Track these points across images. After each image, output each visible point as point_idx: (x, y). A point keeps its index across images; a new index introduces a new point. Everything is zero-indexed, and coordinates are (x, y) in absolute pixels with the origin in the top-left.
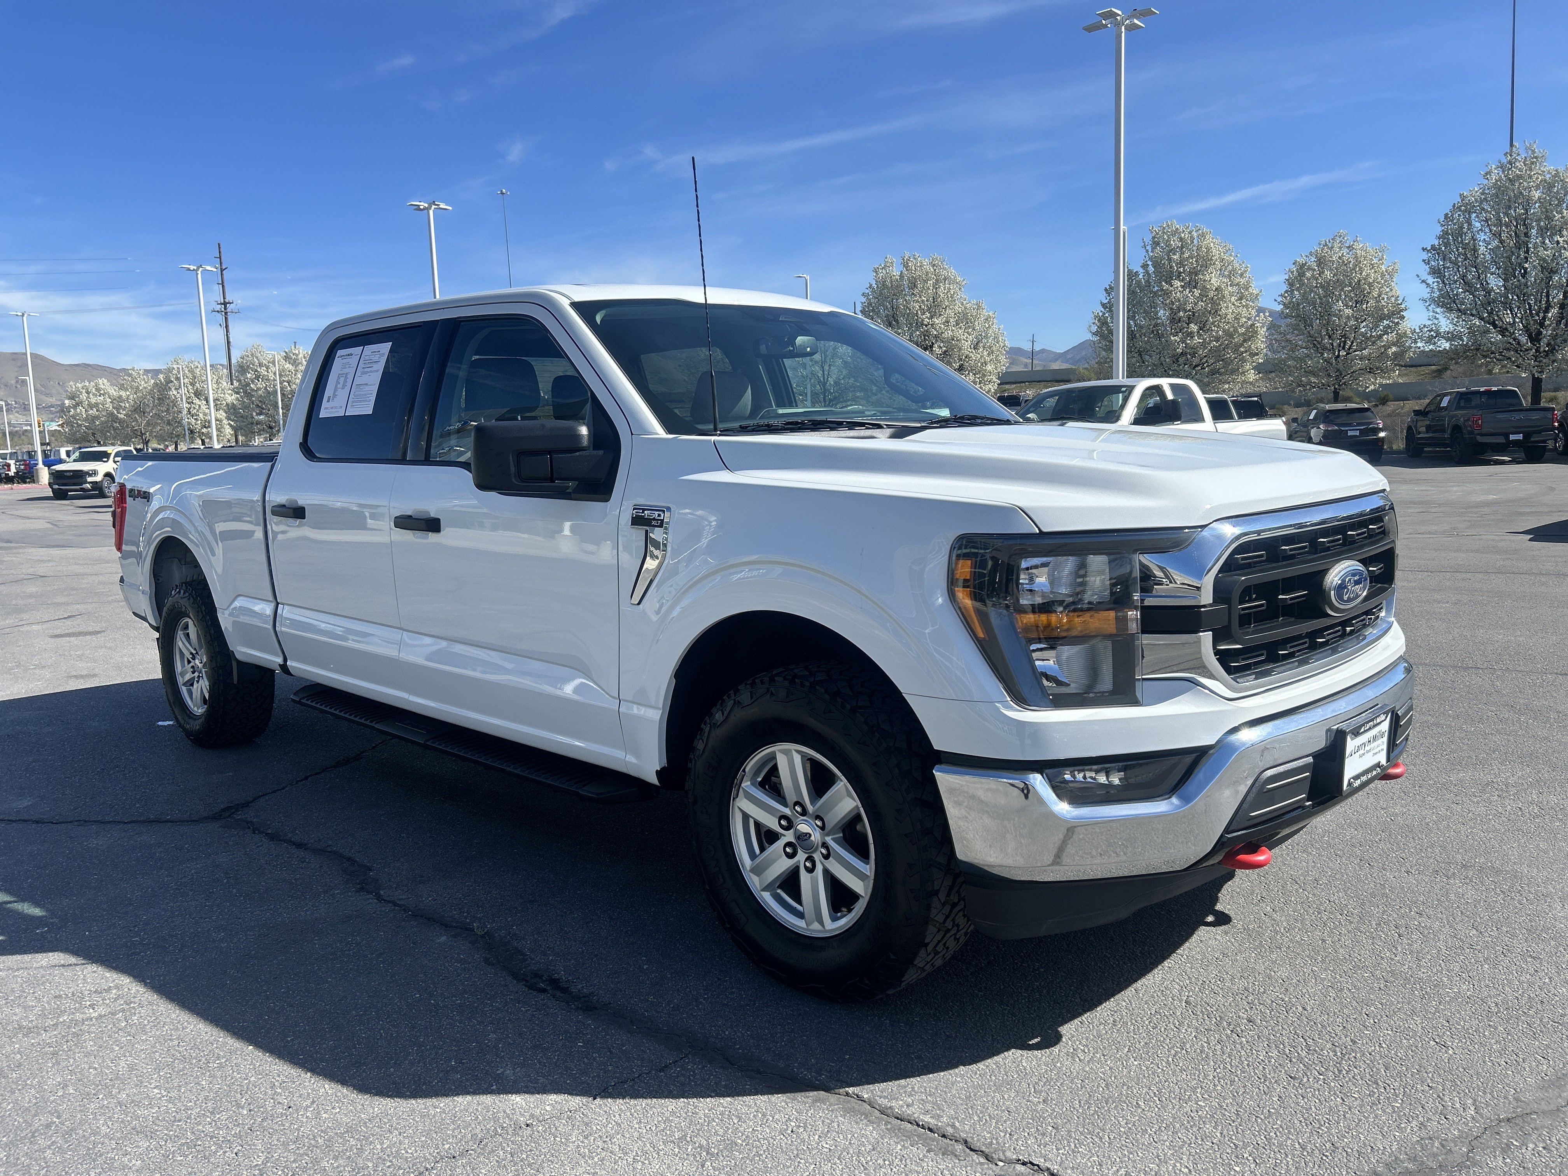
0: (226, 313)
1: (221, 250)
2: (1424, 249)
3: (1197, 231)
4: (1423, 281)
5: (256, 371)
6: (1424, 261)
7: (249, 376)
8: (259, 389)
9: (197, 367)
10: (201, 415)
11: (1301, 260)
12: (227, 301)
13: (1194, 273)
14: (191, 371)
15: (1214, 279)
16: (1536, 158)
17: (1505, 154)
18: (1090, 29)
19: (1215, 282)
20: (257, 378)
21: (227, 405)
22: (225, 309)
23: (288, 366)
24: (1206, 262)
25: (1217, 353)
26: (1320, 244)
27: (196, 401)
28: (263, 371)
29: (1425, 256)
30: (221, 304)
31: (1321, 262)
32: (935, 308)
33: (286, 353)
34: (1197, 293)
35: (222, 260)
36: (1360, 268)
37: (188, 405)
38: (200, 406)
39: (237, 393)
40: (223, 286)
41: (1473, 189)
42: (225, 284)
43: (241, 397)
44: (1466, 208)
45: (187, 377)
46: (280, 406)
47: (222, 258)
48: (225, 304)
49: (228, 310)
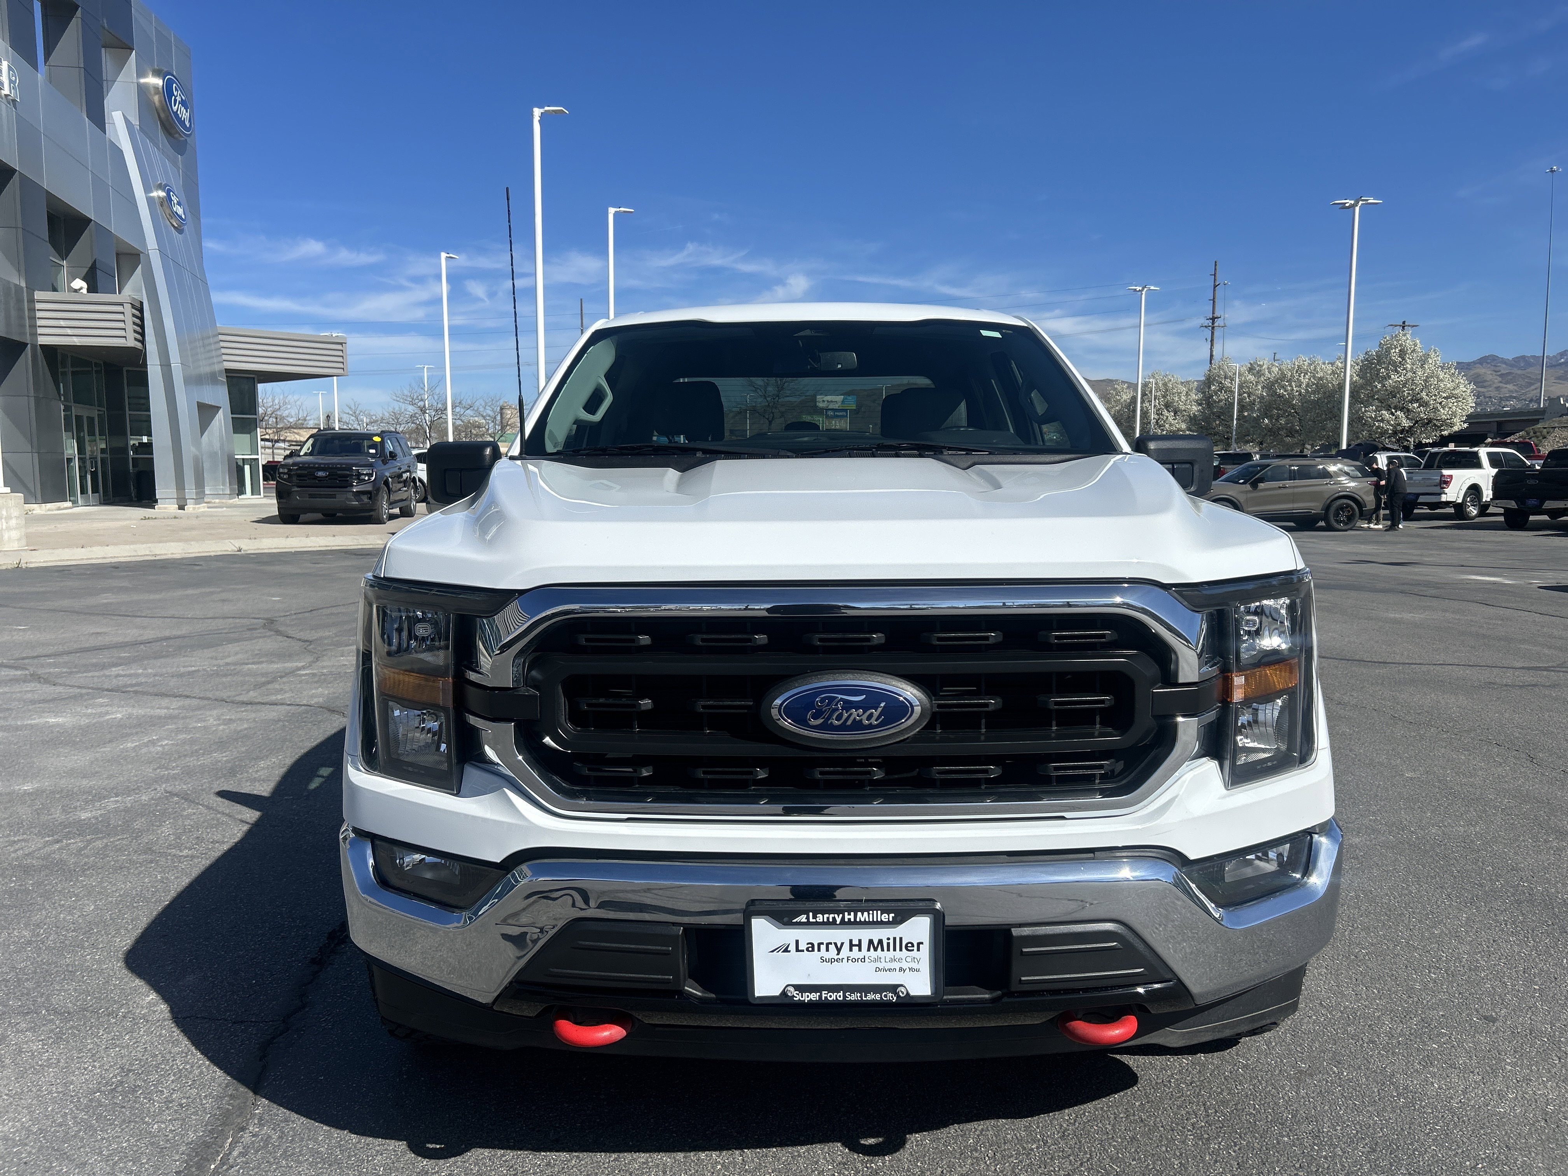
0: (1213, 328)
1: (1218, 267)
5: (1221, 383)
7: (1213, 388)
8: (1220, 401)
9: (1170, 380)
10: (1167, 426)
12: (1215, 315)
14: (1165, 385)
20: (1221, 389)
21: (1189, 416)
22: (1213, 323)
23: (1251, 377)
27: (1165, 413)
28: (1227, 383)
30: (1211, 319)
33: (1251, 364)
35: (1217, 278)
37: (1156, 417)
38: (1167, 417)
39: (1200, 404)
40: (1214, 302)
42: (1216, 300)
43: (1203, 408)
45: (1160, 390)
46: (1235, 417)
47: (1217, 275)
48: (1213, 319)
49: (1215, 325)
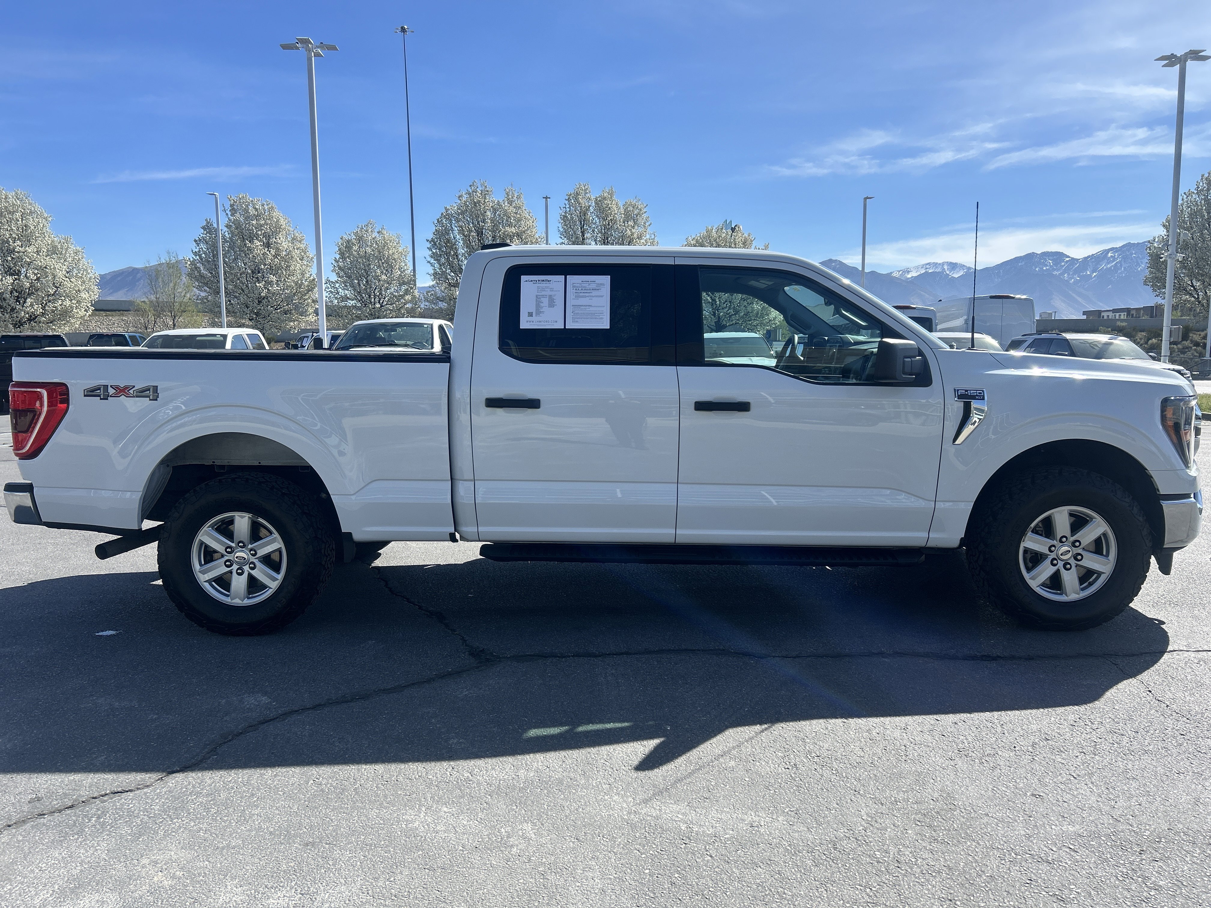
2: (427, 241)
3: (267, 205)
4: (428, 262)
6: (428, 248)
11: (346, 237)
13: (267, 236)
15: (284, 244)
16: (487, 191)
17: (470, 186)
18: (285, 47)
19: (285, 245)
24: (277, 229)
25: (289, 299)
26: (358, 227)
29: (429, 245)
31: (360, 239)
32: (26, 238)
34: (273, 252)
36: (388, 248)
41: (453, 206)
44: (448, 216)
